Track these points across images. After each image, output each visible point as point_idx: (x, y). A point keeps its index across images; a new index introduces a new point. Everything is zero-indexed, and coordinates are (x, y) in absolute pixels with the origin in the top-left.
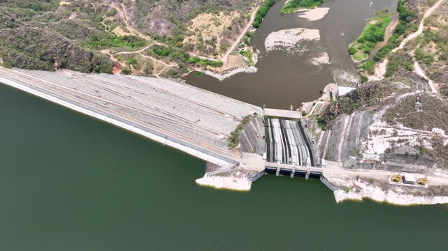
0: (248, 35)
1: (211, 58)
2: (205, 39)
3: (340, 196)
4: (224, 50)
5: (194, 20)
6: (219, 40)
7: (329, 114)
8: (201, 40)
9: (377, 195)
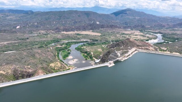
0: (65, 64)
1: (66, 69)
2: (60, 67)
3: (122, 60)
4: (66, 67)
5: (50, 66)
6: (62, 66)
7: (104, 60)
8: (59, 67)
9: (125, 59)
